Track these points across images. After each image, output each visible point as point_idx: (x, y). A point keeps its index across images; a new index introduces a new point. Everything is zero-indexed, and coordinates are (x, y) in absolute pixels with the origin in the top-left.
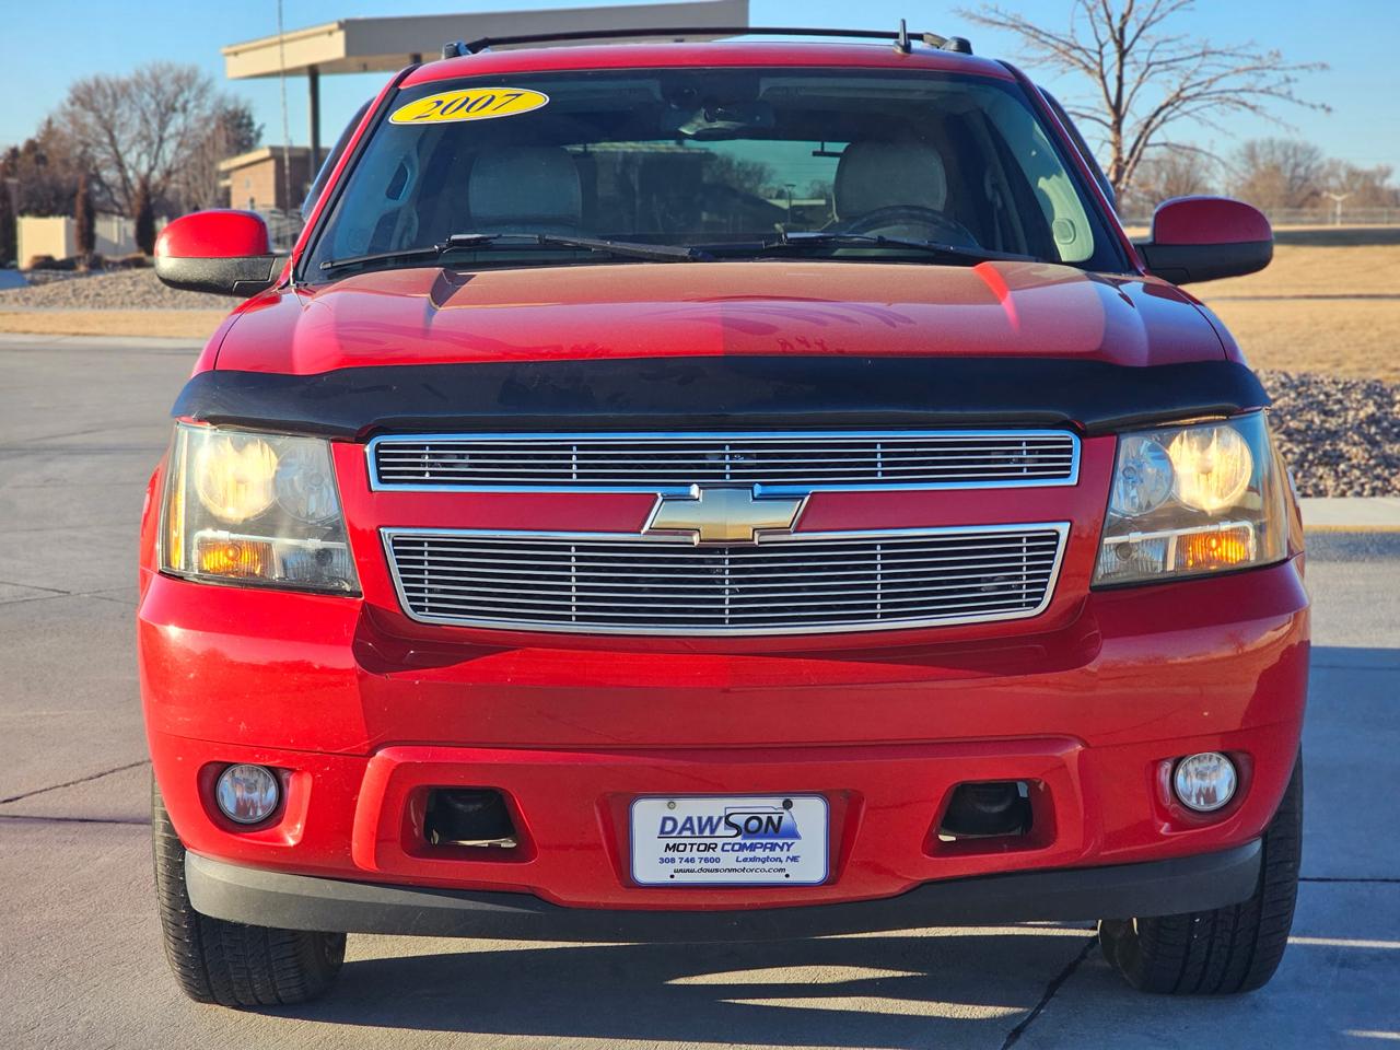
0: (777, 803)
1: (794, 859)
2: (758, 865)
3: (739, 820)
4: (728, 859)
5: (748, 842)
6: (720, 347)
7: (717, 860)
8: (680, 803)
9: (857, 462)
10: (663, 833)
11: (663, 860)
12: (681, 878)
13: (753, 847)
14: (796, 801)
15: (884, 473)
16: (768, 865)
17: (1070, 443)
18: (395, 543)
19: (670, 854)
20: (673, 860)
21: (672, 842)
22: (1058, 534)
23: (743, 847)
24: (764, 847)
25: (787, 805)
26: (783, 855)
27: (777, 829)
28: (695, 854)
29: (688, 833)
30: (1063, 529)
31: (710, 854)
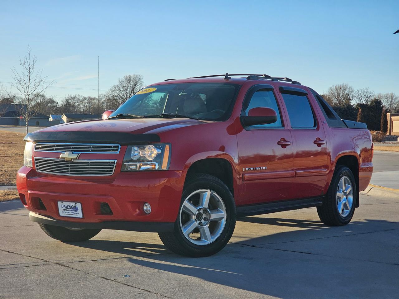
0: (74, 203)
1: (78, 213)
2: (74, 214)
3: (71, 206)
4: (70, 213)
5: (72, 210)
6: (85, 130)
7: (69, 213)
8: (64, 202)
9: (88, 149)
10: (62, 208)
11: (63, 212)
12: (65, 215)
13: (73, 211)
14: (77, 203)
15: (91, 151)
16: (75, 214)
17: (119, 146)
18: (36, 159)
19: (63, 211)
20: (64, 212)
21: (64, 209)
22: (115, 162)
23: (72, 211)
24: (74, 211)
25: (76, 204)
26: (77, 212)
27: (75, 208)
28: (66, 211)
29: (65, 208)
30: (116, 161)
31: (68, 211)
